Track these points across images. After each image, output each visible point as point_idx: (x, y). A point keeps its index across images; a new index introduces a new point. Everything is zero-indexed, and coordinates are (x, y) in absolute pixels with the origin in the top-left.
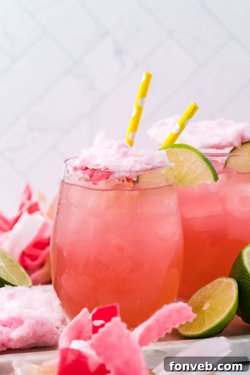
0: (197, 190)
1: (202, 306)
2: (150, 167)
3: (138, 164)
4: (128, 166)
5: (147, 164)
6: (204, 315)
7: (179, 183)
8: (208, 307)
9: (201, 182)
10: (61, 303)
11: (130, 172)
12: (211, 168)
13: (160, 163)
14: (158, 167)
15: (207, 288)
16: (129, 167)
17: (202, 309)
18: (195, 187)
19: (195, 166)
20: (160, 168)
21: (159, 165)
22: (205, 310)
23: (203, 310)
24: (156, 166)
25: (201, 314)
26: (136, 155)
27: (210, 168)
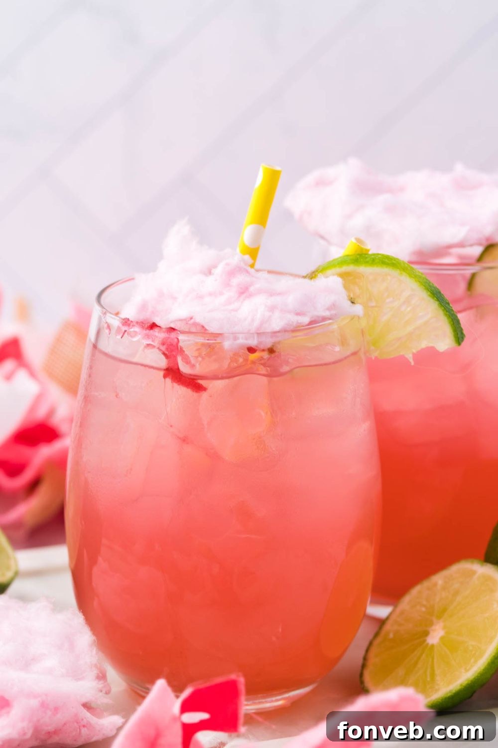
0: (413, 364)
1: (426, 634)
2: (306, 320)
3: (277, 314)
4: (253, 320)
5: (298, 314)
6: (433, 658)
7: (372, 348)
8: (442, 638)
9: (424, 344)
10: (94, 640)
11: (259, 334)
12: (448, 313)
13: (329, 309)
14: (324, 319)
15: (435, 584)
16: (256, 324)
17: (425, 641)
18: (410, 357)
19: (409, 309)
20: (330, 319)
21: (327, 314)
22: (433, 646)
23: (428, 644)
24: (318, 317)
25: (424, 656)
26: (272, 294)
27: (446, 315)
